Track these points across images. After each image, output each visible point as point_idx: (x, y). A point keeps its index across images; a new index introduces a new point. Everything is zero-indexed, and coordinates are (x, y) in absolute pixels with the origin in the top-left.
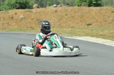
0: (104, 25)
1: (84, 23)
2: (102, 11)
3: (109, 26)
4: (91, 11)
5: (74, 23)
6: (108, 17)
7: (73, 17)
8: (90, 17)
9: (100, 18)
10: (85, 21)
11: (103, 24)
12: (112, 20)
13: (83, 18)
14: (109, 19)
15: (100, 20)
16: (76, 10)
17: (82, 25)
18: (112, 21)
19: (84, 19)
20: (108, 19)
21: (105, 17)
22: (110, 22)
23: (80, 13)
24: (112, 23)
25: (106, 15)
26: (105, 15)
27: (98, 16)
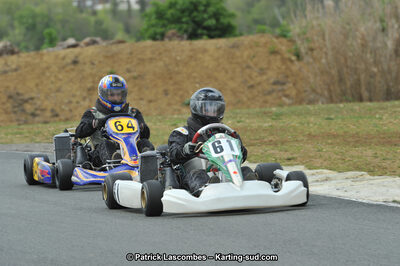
0: (249, 99)
1: (178, 98)
2: (238, 53)
3: (266, 102)
4: (200, 56)
5: (141, 99)
6: (262, 72)
7: (135, 78)
8: (195, 74)
9: (232, 79)
10: (181, 93)
11: (245, 99)
12: (275, 83)
13: (171, 82)
14: (265, 77)
15: (232, 84)
16: (148, 54)
17: (169, 104)
18: (275, 87)
19: (175, 83)
20: (259, 79)
21: (248, 71)
22: (269, 88)
23: (161, 64)
24: (273, 91)
25: (251, 64)
26: (248, 67)
27: (227, 72)
